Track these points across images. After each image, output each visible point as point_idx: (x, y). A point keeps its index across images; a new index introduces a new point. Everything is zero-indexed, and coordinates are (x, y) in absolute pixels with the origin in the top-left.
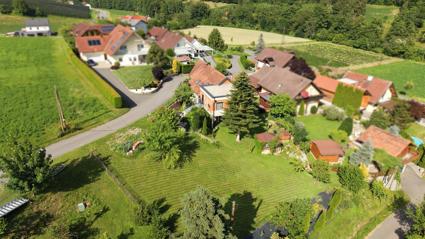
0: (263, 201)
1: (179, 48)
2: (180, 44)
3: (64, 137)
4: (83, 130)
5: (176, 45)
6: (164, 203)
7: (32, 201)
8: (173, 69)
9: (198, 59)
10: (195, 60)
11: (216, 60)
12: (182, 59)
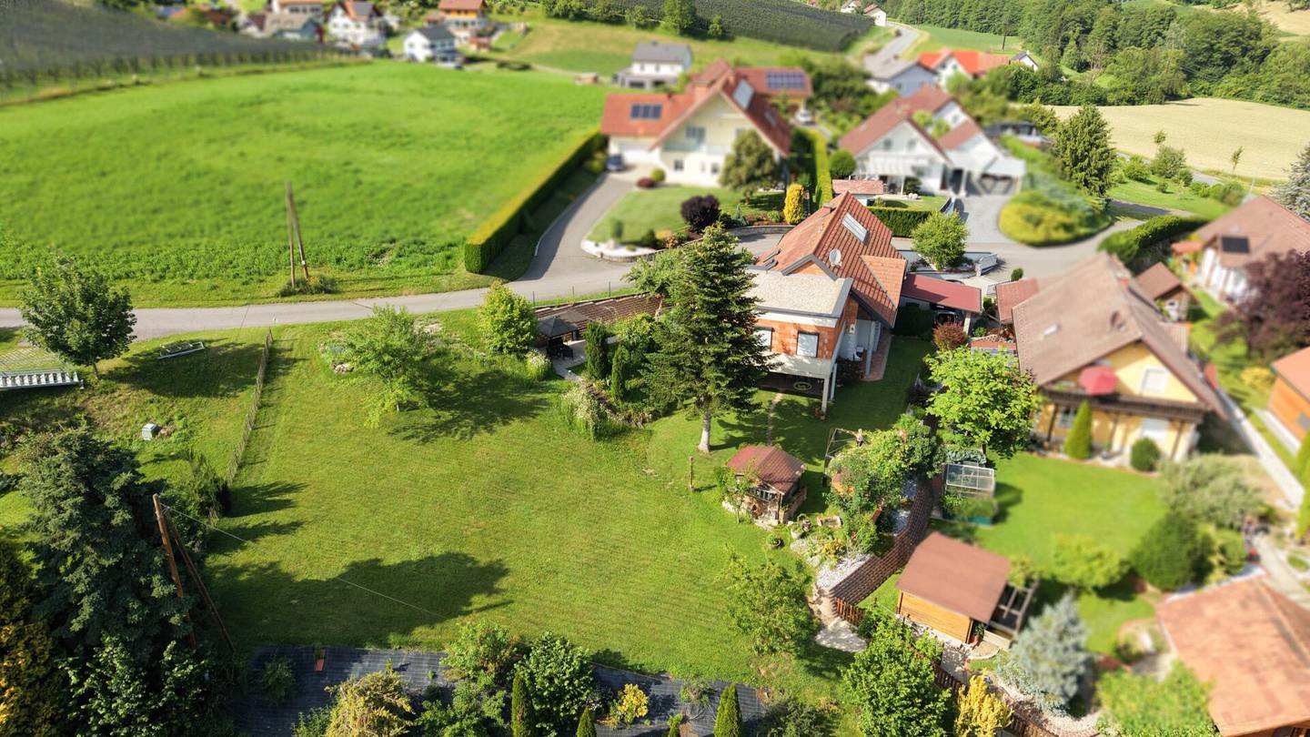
0: (512, 606)
1: (887, 153)
2: (894, 145)
3: (286, 299)
4: (338, 296)
5: (881, 141)
6: (287, 497)
7: (86, 385)
8: (785, 211)
9: (944, 197)
10: (929, 198)
11: (1005, 212)
12: (854, 188)
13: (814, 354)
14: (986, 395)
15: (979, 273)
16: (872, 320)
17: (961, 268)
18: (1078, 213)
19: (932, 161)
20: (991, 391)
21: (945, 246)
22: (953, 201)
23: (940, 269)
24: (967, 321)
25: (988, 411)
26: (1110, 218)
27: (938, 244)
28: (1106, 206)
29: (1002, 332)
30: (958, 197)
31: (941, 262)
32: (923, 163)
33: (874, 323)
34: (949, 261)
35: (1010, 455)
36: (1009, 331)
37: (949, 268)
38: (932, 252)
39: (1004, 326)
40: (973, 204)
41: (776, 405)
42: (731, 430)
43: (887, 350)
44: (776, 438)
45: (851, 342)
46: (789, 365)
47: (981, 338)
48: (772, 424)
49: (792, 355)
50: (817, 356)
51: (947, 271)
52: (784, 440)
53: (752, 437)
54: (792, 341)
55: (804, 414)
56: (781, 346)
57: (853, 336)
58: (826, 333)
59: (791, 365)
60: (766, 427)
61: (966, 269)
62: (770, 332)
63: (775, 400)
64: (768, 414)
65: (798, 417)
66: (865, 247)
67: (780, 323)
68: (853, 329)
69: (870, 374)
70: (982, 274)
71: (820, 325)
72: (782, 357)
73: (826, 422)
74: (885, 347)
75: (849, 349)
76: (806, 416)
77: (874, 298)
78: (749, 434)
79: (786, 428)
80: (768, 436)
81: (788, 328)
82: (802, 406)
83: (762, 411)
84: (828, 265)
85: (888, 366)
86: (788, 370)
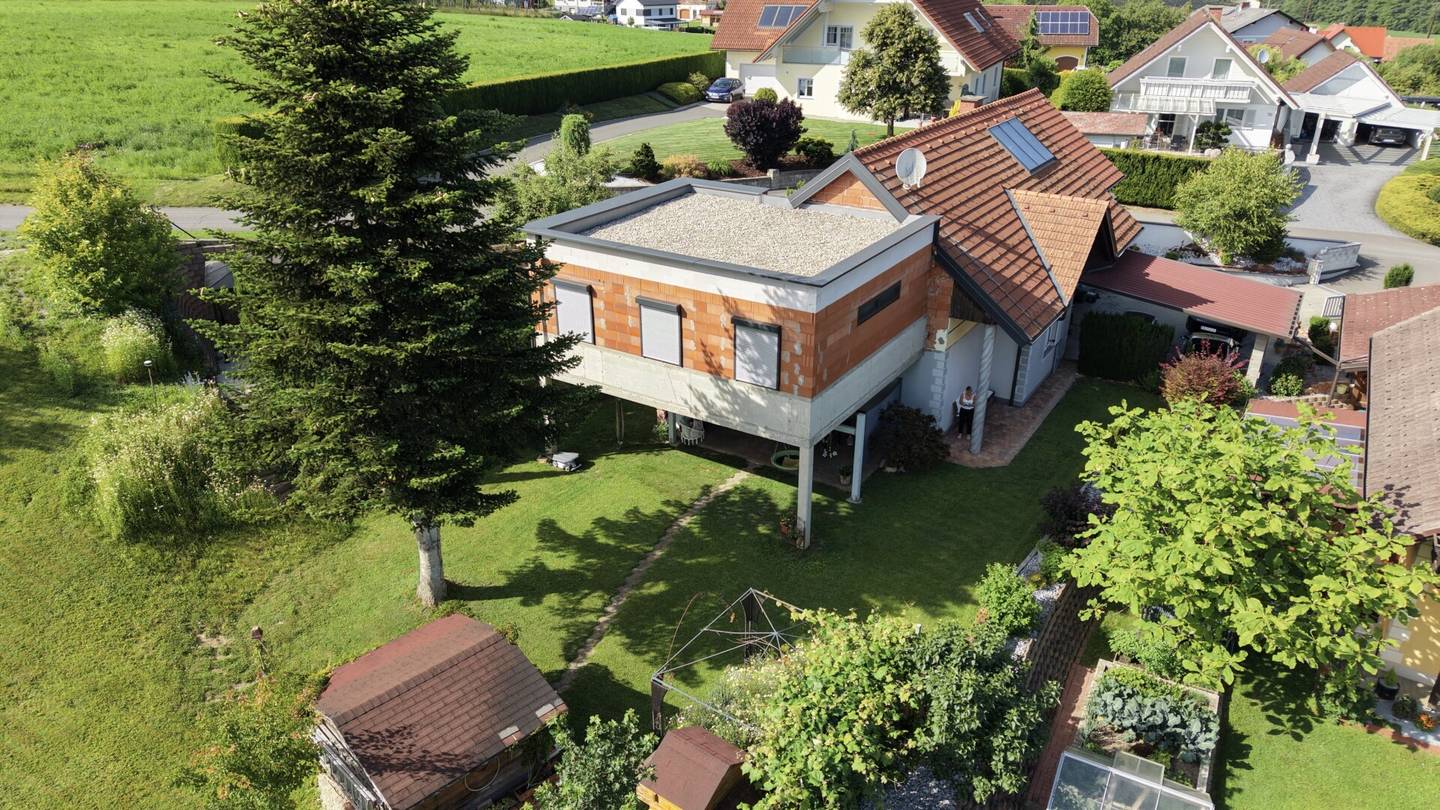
1: (1174, 81)
2: (1188, 69)
12: (1093, 124)
13: (770, 382)
14: (1228, 546)
15: (1315, 278)
16: (987, 322)
17: (1275, 266)
19: (1255, 96)
20: (1245, 536)
21: (1242, 214)
23: (1230, 264)
24: (1257, 357)
25: (1230, 595)
27: (1226, 210)
29: (1342, 390)
30: (1304, 164)
31: (1232, 246)
32: (1240, 98)
33: (990, 331)
34: (1248, 248)
35: (1302, 724)
36: (1357, 388)
37: (1250, 263)
38: (1215, 227)
39: (1350, 376)
40: (1331, 174)
41: (716, 497)
42: (554, 549)
43: (1052, 404)
44: (648, 584)
45: (937, 372)
46: (720, 404)
47: (1288, 398)
48: (670, 544)
49: (726, 381)
50: (779, 387)
51: (1245, 269)
52: (661, 594)
53: (588, 574)
54: (725, 343)
55: (762, 529)
56: (702, 355)
57: (943, 357)
58: (797, 328)
59: (726, 405)
60: (647, 552)
61: (1286, 269)
62: (676, 318)
63: (721, 486)
64: (677, 519)
65: (744, 533)
66: (1035, 181)
67: (695, 293)
68: (941, 341)
69: (982, 450)
70: (1321, 282)
71: (783, 305)
72: (705, 383)
73: (804, 556)
74: (1051, 396)
75: (933, 388)
76: (765, 535)
77: (1007, 274)
78: (589, 564)
79: (693, 561)
80: (634, 576)
81: (712, 309)
82: (773, 507)
83: (669, 510)
84: (890, 185)
85: (1036, 438)
86: (721, 416)
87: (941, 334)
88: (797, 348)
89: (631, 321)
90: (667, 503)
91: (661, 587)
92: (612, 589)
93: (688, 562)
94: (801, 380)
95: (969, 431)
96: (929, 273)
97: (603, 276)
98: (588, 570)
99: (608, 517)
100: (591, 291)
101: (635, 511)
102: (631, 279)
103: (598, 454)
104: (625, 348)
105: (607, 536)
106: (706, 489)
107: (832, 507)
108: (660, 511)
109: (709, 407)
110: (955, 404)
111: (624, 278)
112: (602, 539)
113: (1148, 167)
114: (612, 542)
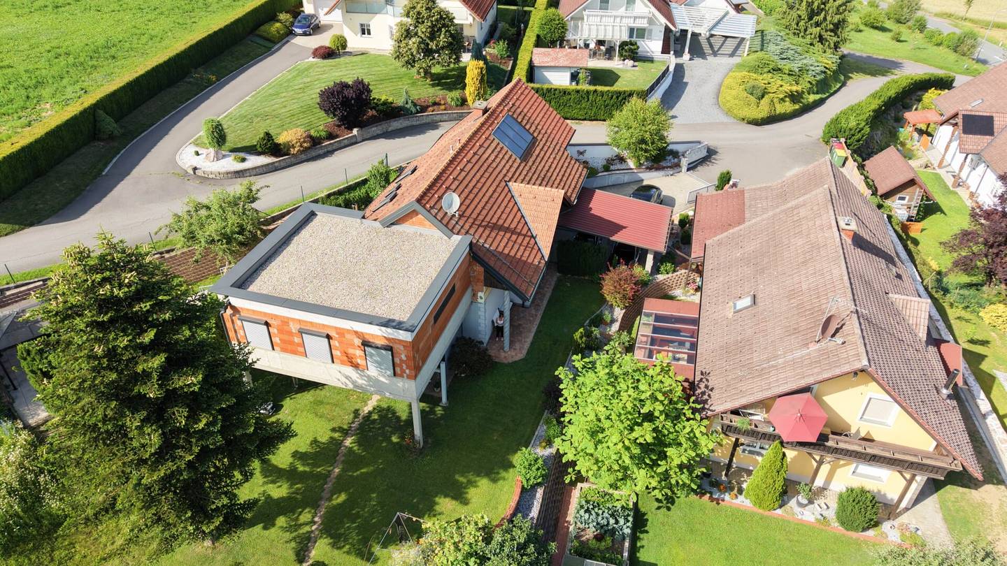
1: (603, 12)
8: (467, 92)
9: (663, 62)
10: (647, 65)
11: (728, 81)
12: (556, 59)
13: (389, 372)
15: (684, 168)
16: (505, 289)
17: (663, 164)
18: (808, 77)
19: (652, 22)
21: (643, 141)
22: (672, 69)
23: (640, 166)
24: (650, 258)
26: (842, 78)
27: (634, 140)
28: (840, 65)
29: (694, 267)
30: (679, 61)
31: (640, 159)
32: (642, 24)
34: (648, 158)
37: (650, 164)
38: (629, 147)
39: (695, 260)
40: (696, 70)
41: (364, 418)
42: (273, 482)
43: (545, 302)
44: (335, 497)
45: (481, 313)
46: (360, 382)
47: (667, 276)
48: (343, 462)
49: (363, 371)
50: (395, 374)
51: (647, 168)
52: (344, 502)
53: (298, 496)
54: (359, 353)
55: (395, 439)
56: (346, 358)
57: (483, 306)
58: (402, 348)
59: (364, 382)
60: (329, 471)
61: (669, 164)
62: (326, 340)
63: (365, 409)
64: (342, 441)
65: (384, 444)
66: (523, 165)
67: (336, 328)
68: (481, 298)
69: (510, 348)
70: (688, 170)
71: (391, 336)
72: (349, 371)
73: (421, 453)
74: (544, 295)
75: (480, 321)
76: (397, 443)
77: (512, 254)
78: (298, 489)
79: (358, 473)
80: (325, 492)
81: (348, 336)
82: (398, 418)
83: (336, 435)
84: (440, 216)
85: (538, 332)
86: (362, 387)
87: (480, 294)
88: (403, 357)
89: (297, 340)
90: (334, 430)
91: (342, 498)
92: (315, 505)
93: (355, 474)
94: (407, 371)
95: (502, 336)
96: (470, 265)
97: (275, 317)
98: (298, 494)
99: (300, 450)
100: (267, 324)
101: (315, 442)
102: (293, 320)
103: (283, 398)
104: (294, 352)
105: (303, 465)
106: (356, 412)
107: (432, 411)
108: (331, 438)
109: (354, 382)
110: (493, 322)
111: (288, 318)
112: (301, 468)
113: (591, 97)
114: (307, 469)
